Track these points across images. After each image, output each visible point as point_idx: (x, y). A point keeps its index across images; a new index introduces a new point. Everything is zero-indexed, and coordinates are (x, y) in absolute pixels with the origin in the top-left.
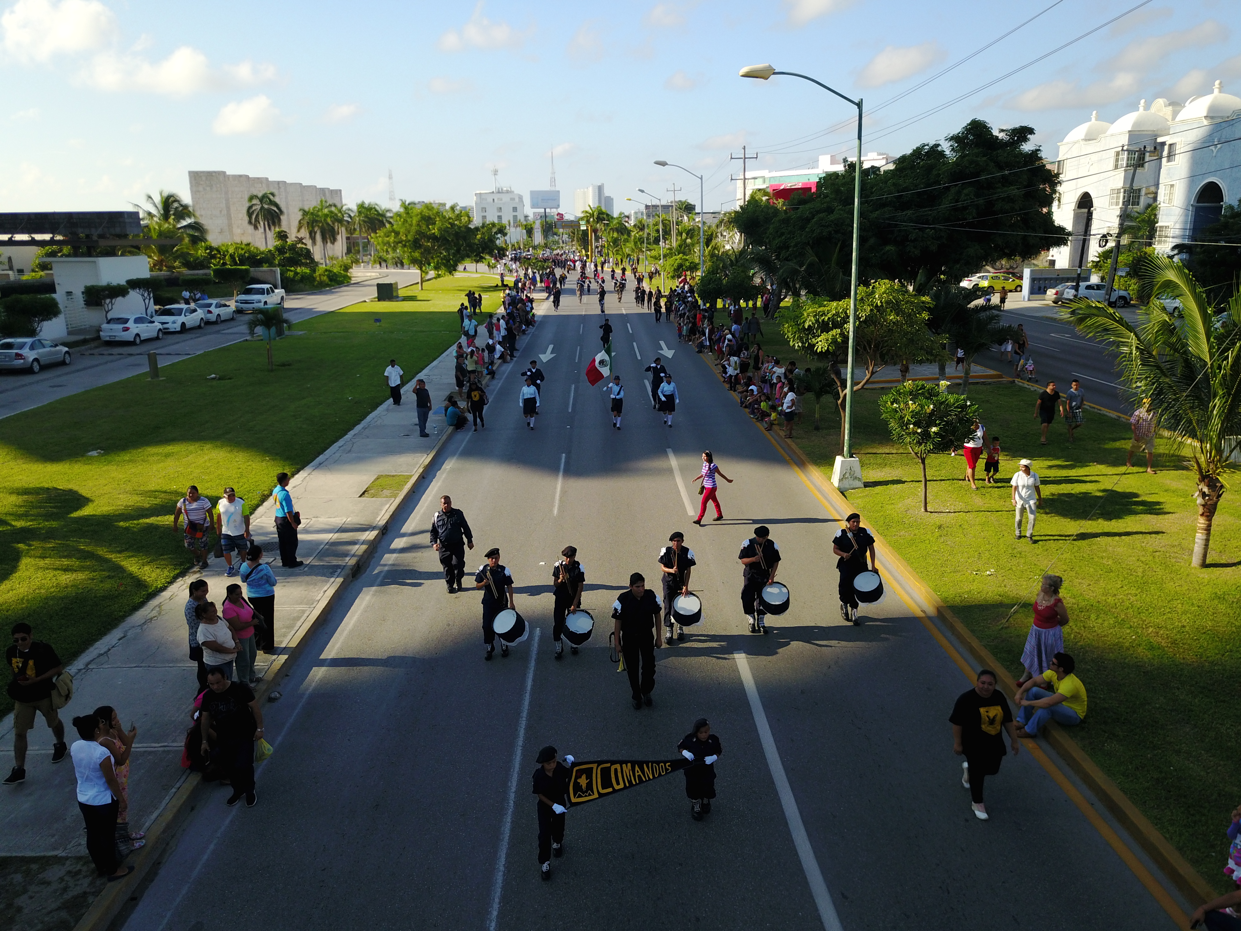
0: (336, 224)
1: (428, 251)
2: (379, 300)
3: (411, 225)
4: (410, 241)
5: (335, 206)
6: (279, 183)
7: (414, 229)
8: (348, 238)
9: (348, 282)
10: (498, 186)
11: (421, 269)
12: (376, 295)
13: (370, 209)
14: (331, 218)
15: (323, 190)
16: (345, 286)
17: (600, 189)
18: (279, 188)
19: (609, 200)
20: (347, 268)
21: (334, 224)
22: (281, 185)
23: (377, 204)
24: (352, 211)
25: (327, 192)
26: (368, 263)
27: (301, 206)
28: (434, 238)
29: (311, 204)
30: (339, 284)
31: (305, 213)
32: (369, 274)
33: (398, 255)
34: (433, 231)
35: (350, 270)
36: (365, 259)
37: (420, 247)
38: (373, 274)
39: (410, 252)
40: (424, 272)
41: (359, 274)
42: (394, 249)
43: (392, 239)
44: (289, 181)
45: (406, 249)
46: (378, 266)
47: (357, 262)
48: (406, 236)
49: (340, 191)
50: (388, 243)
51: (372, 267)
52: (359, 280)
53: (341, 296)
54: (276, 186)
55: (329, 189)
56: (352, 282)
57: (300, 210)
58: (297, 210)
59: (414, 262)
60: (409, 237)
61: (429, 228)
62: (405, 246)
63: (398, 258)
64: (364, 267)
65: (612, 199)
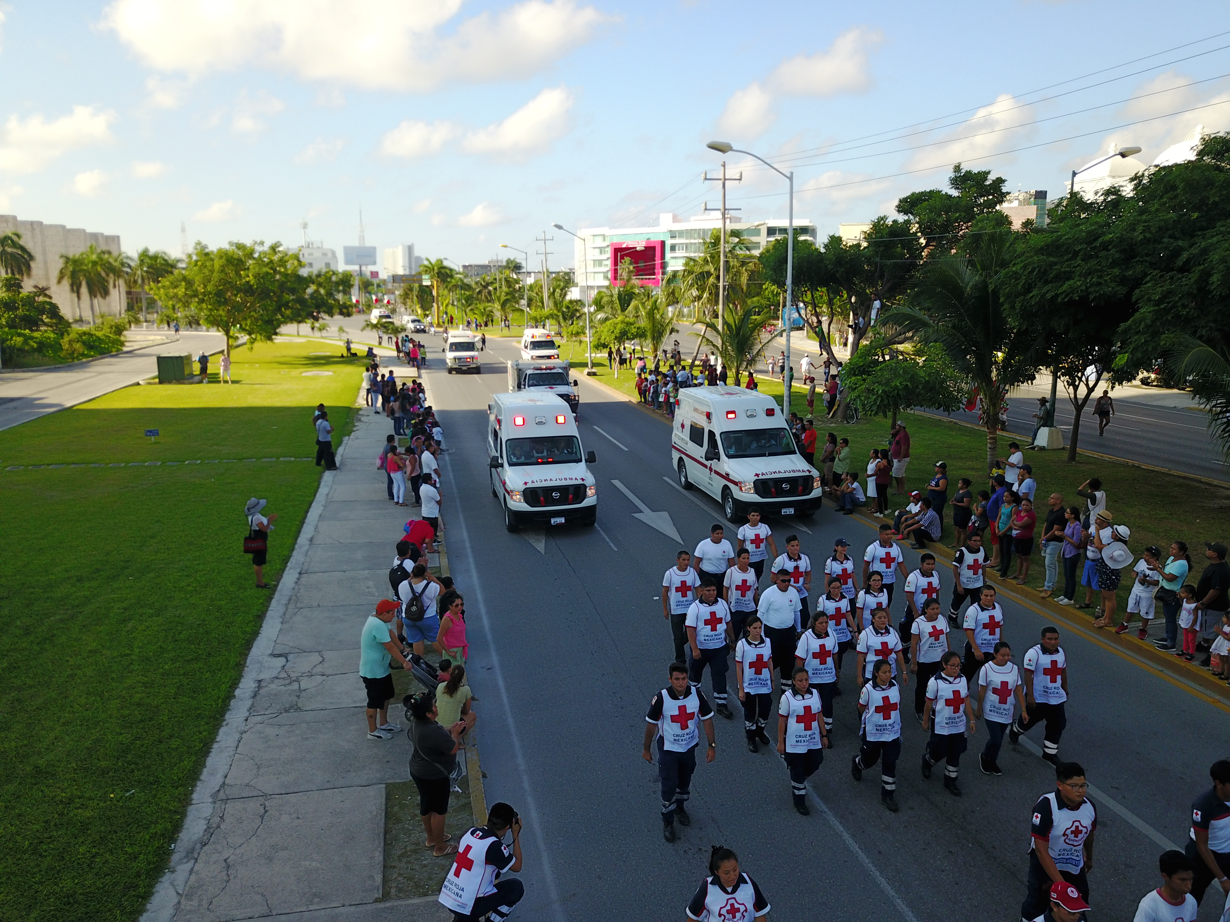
0: (111, 275)
1: (237, 308)
2: (161, 382)
3: (212, 271)
4: (210, 293)
5: (109, 253)
6: (32, 223)
7: (216, 276)
8: (129, 293)
9: (118, 350)
10: (308, 240)
11: (227, 333)
12: (157, 373)
13: (155, 258)
14: (101, 265)
15: (95, 236)
16: (113, 356)
18: (33, 229)
20: (119, 330)
21: (108, 275)
22: (35, 226)
23: (165, 253)
24: (131, 259)
25: (100, 238)
26: (153, 322)
27: (63, 251)
28: (248, 290)
29: (76, 251)
30: (101, 354)
31: (68, 260)
32: (152, 338)
33: (192, 313)
34: (247, 279)
35: (125, 333)
36: (150, 317)
37: (226, 302)
38: (158, 337)
39: (211, 310)
40: (232, 337)
41: (138, 338)
42: (186, 305)
43: (181, 291)
44: (46, 221)
45: (204, 305)
46: (166, 326)
47: (137, 322)
48: (205, 287)
49: (118, 237)
50: (176, 296)
51: (158, 328)
52: (136, 346)
53: (100, 373)
54: (29, 227)
55: (102, 234)
56: (125, 349)
57: (62, 256)
58: (57, 258)
59: (215, 322)
60: (209, 288)
61: (240, 275)
62: (202, 301)
63: (193, 317)
64: (147, 327)
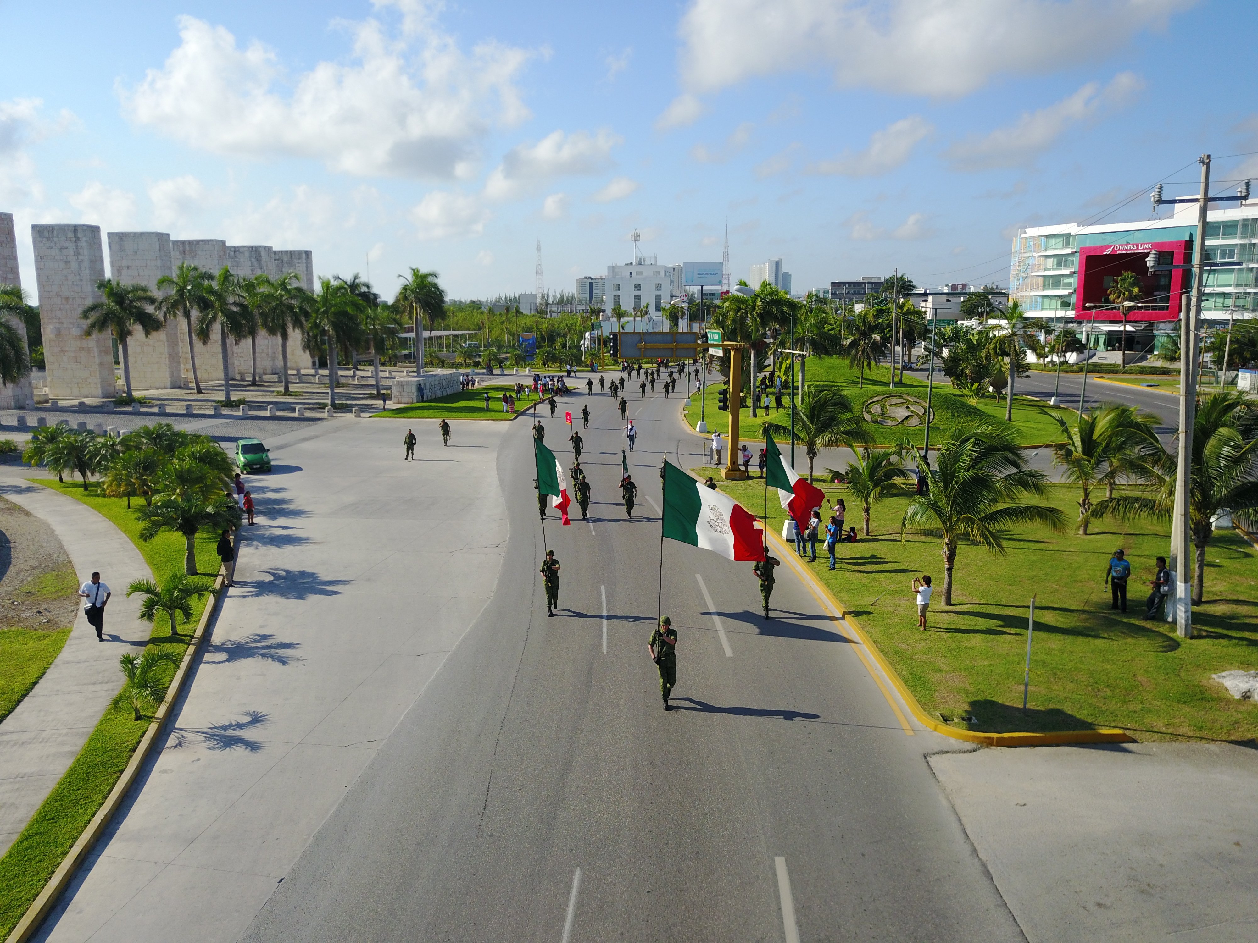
10: (639, 255)
17: (778, 264)
19: (786, 278)
65: (790, 275)
